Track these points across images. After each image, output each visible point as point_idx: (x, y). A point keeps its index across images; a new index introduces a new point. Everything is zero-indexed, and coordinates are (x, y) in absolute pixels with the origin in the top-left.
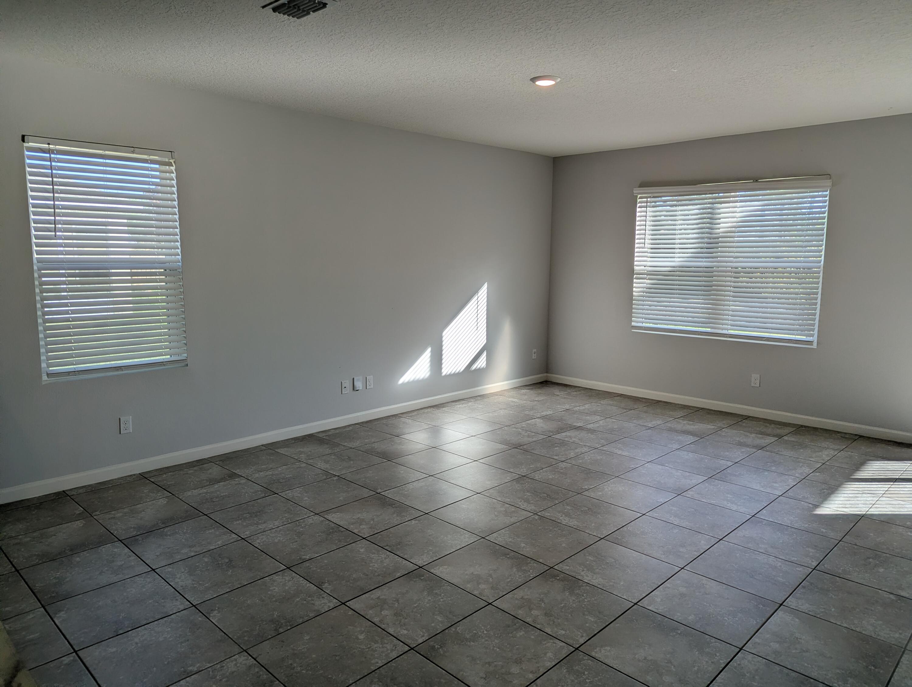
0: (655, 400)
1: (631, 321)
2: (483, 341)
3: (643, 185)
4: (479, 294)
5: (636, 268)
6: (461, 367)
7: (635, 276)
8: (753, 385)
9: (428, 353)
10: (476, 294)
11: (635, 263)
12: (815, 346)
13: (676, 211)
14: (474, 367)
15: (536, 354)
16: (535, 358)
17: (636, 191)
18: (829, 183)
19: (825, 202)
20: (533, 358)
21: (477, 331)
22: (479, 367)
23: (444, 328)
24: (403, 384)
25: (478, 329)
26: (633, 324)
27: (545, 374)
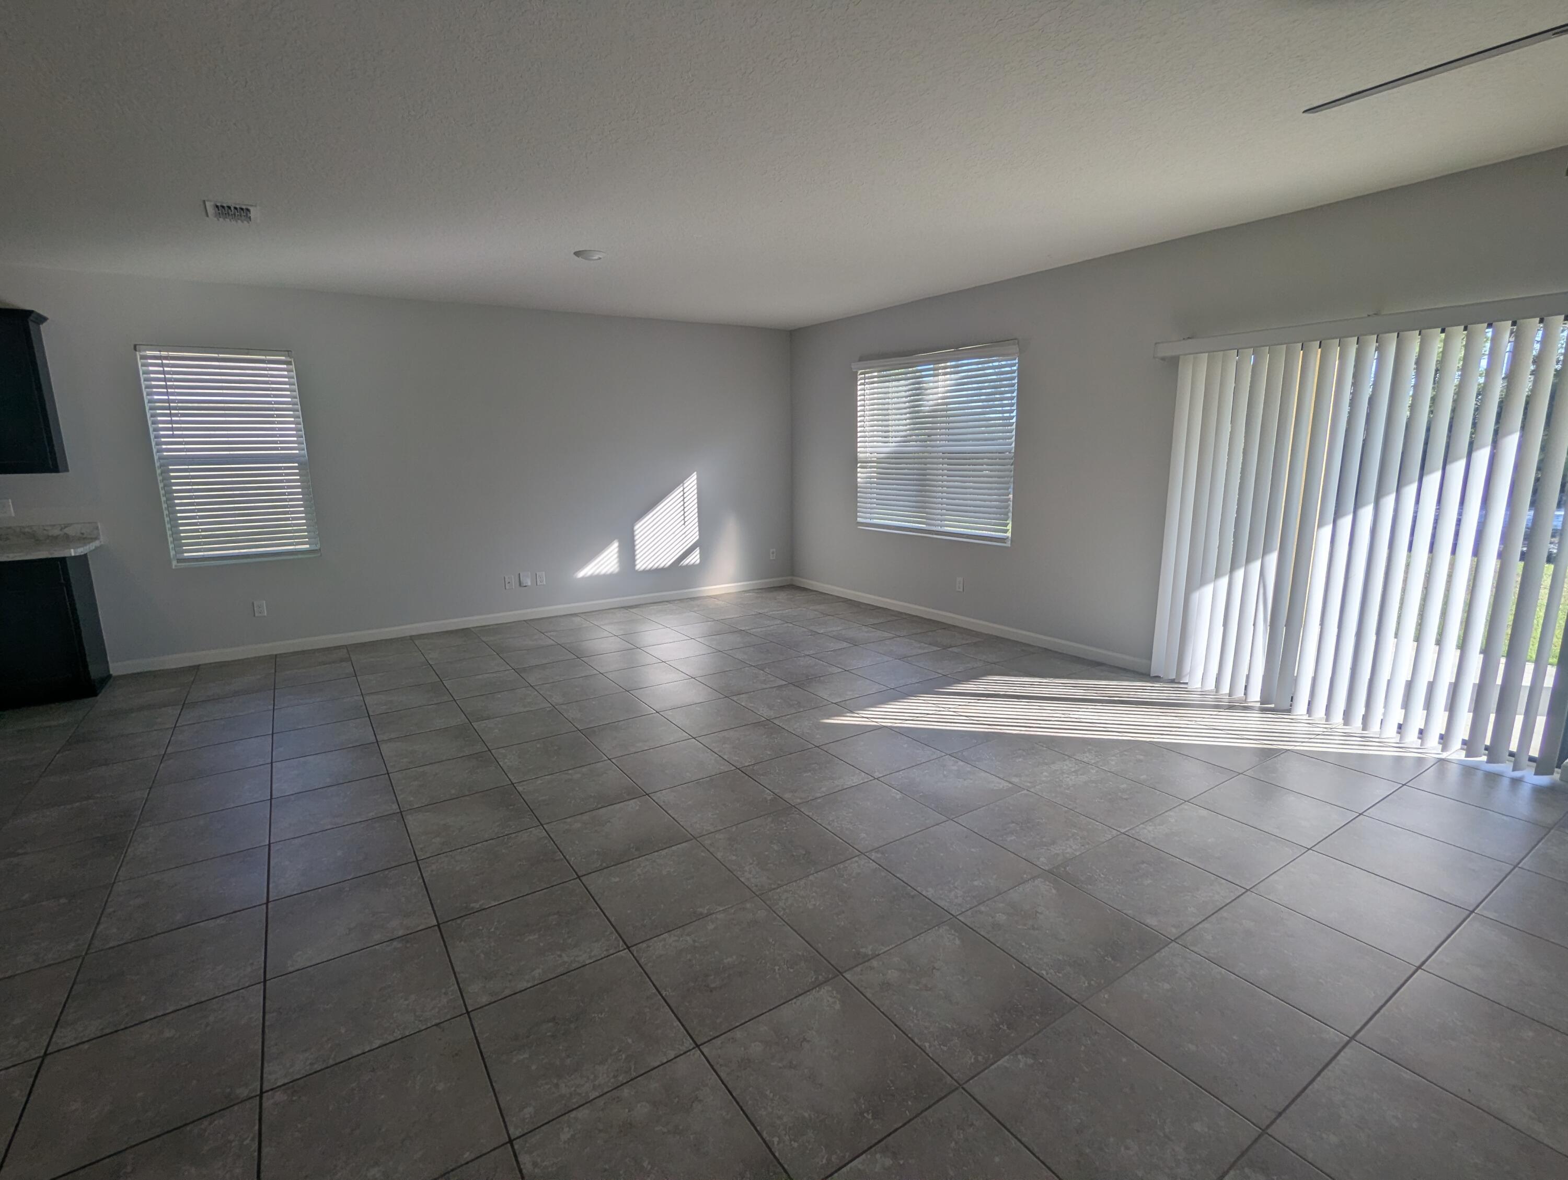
0: (872, 605)
1: (857, 517)
2: (694, 536)
3: (861, 359)
4: (685, 485)
5: (860, 455)
6: (666, 560)
7: (859, 465)
8: (957, 589)
9: (615, 546)
10: (680, 484)
11: (859, 450)
12: (1008, 544)
13: (888, 387)
14: (686, 562)
15: (775, 555)
16: (774, 558)
17: (854, 366)
18: (1015, 349)
19: (1013, 372)
20: (771, 558)
21: (683, 526)
22: (693, 562)
23: (636, 521)
24: (583, 578)
25: (686, 524)
26: (859, 520)
27: (789, 578)
